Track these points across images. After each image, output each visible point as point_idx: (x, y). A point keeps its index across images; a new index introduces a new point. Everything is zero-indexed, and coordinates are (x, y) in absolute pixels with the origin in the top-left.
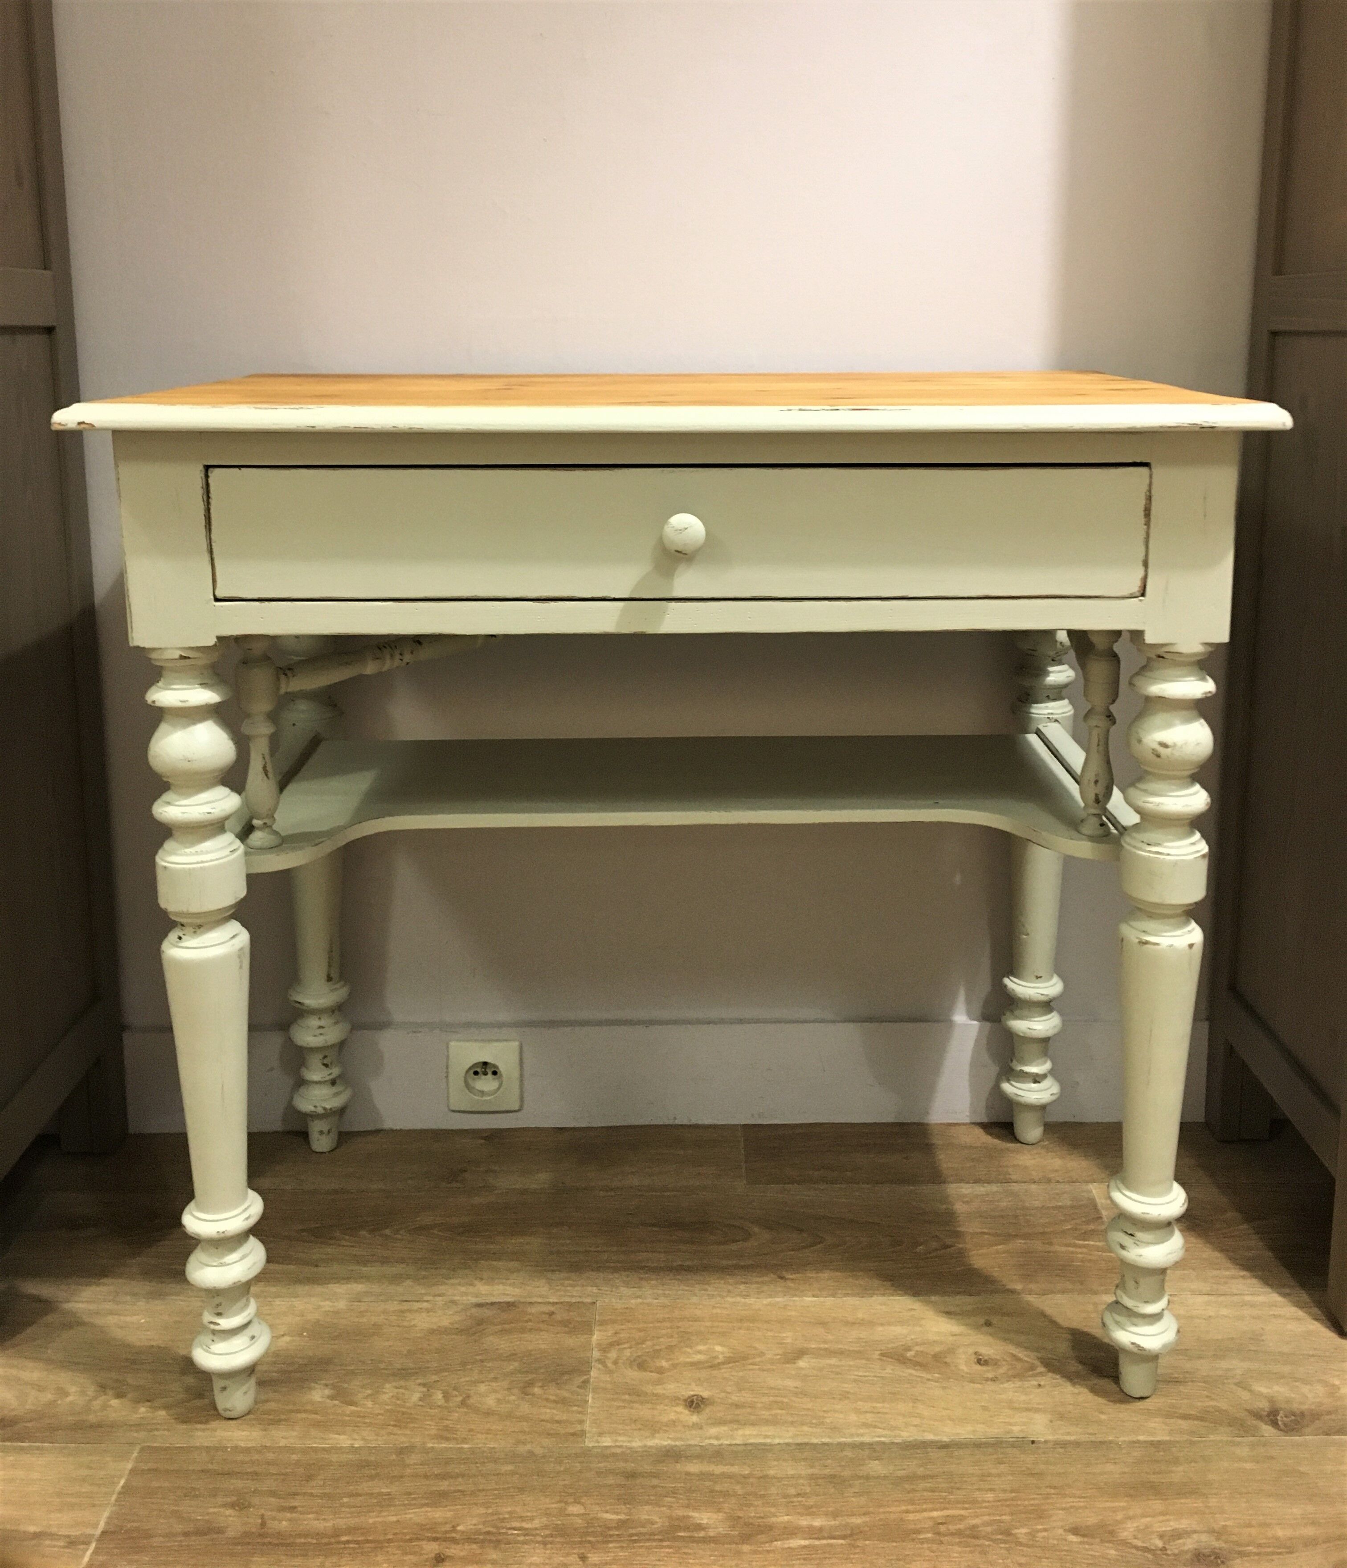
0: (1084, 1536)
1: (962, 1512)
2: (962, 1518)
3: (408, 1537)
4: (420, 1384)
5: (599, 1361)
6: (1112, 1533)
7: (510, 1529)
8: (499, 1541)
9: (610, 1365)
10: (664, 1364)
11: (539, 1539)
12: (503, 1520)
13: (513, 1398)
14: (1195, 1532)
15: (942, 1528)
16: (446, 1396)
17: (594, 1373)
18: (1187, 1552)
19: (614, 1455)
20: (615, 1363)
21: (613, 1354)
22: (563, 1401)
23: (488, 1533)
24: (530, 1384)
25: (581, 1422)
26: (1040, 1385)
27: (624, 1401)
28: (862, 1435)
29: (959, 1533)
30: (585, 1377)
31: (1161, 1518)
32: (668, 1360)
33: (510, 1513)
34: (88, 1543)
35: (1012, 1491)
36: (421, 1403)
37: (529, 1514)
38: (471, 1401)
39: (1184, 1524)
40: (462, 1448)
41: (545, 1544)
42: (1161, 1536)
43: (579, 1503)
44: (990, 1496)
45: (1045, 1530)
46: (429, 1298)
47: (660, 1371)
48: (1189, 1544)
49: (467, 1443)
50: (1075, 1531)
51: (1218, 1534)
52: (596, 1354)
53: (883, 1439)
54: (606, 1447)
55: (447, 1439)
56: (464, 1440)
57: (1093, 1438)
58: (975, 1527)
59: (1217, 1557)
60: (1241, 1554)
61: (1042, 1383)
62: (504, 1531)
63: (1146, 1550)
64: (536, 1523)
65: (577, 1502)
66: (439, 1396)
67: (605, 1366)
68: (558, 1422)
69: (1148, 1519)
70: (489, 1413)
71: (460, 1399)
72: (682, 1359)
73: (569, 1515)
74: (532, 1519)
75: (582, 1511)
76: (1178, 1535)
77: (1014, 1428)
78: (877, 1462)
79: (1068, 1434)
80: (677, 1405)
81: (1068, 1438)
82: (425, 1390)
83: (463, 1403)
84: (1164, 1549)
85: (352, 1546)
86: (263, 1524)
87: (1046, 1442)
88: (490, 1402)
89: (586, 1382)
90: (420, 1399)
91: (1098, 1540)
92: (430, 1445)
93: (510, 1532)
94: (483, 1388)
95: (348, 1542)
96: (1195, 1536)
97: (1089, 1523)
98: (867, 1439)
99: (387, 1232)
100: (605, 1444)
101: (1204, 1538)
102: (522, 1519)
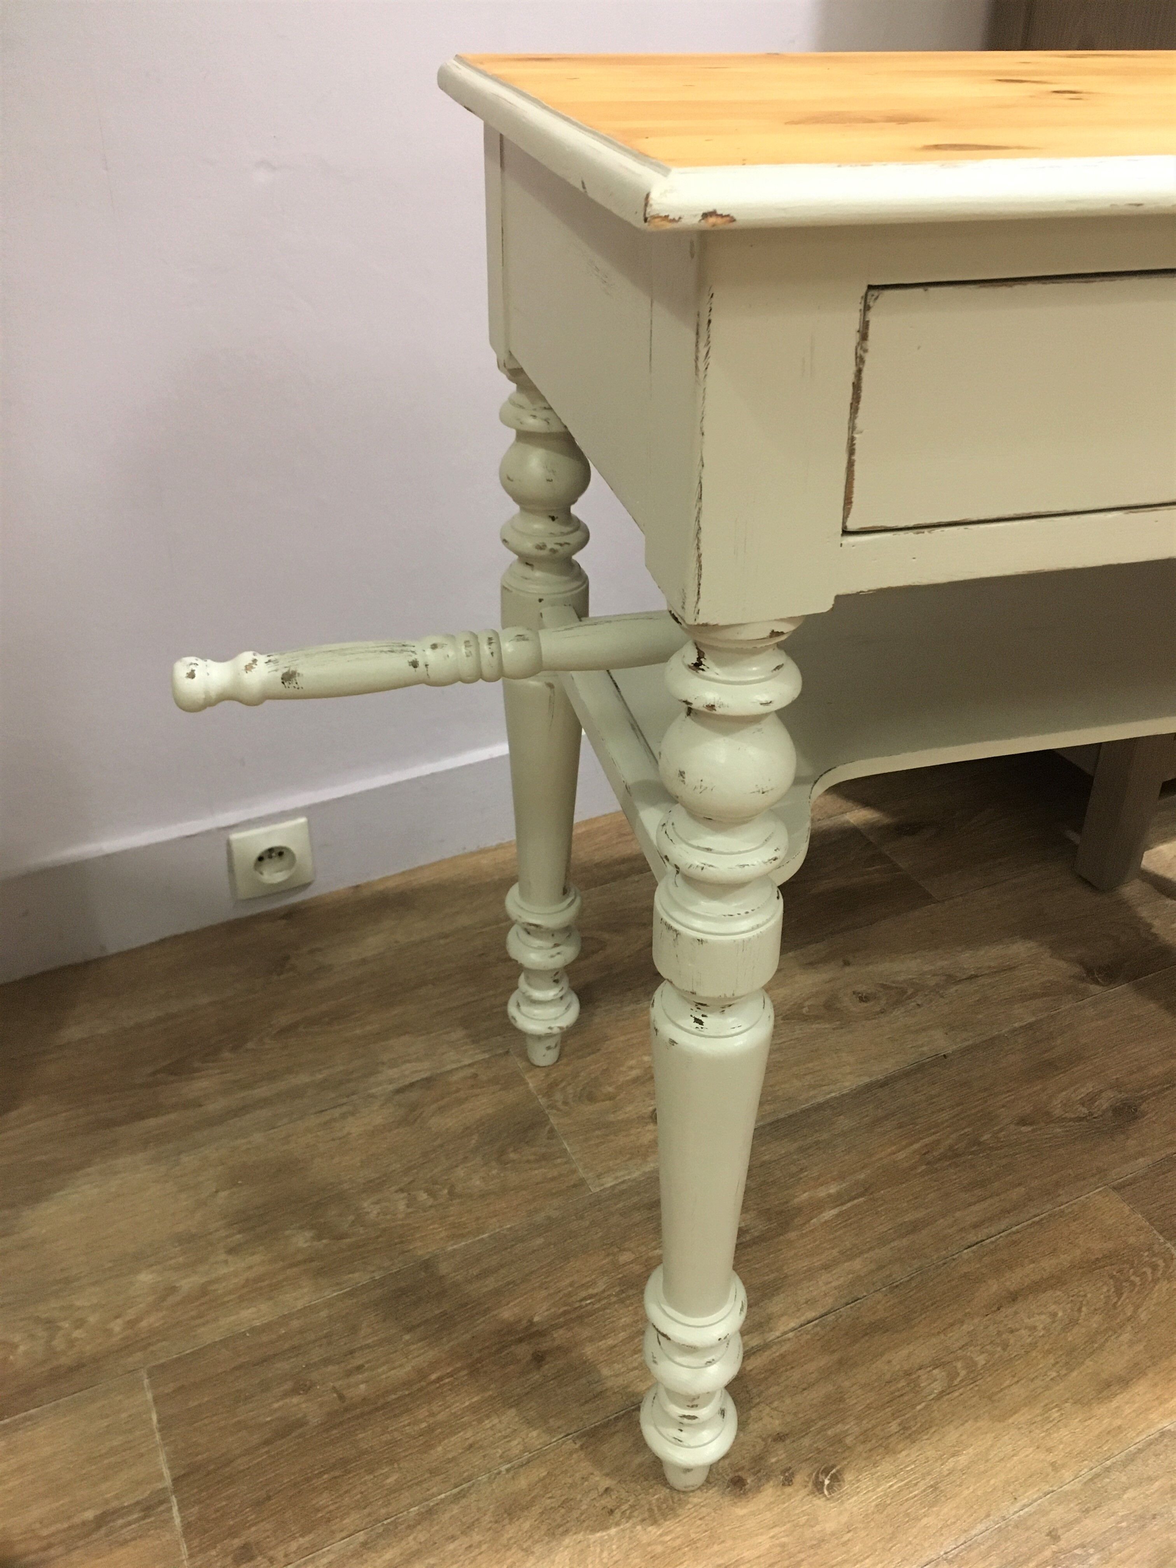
0: (1031, 1124)
1: (934, 1137)
2: (938, 1142)
3: (494, 1349)
4: (396, 1192)
5: (552, 1107)
6: (1048, 1113)
7: (581, 1300)
8: (580, 1318)
9: (562, 1107)
10: (610, 1089)
11: (614, 1299)
12: (569, 1295)
13: (494, 1172)
14: (1101, 1091)
15: (929, 1157)
16: (431, 1193)
17: (553, 1120)
18: (1106, 1110)
19: (623, 1192)
20: (565, 1103)
21: (558, 1096)
22: (544, 1158)
23: (565, 1313)
24: (502, 1152)
25: (574, 1171)
26: (918, 1005)
27: (598, 1137)
28: (815, 1097)
29: (943, 1157)
30: (548, 1128)
31: (1072, 1089)
32: (610, 1085)
33: (571, 1284)
34: (166, 1500)
35: (958, 1105)
36: (410, 1210)
37: (588, 1279)
38: (458, 1189)
39: (1089, 1087)
40: (483, 1239)
41: (622, 1301)
42: (1083, 1105)
43: (624, 1250)
44: (945, 1116)
45: (1001, 1130)
46: (345, 1100)
47: (611, 1097)
48: (1103, 1103)
49: (483, 1233)
50: (1023, 1121)
51: (1117, 1086)
52: (542, 1101)
53: (833, 1094)
54: (613, 1187)
55: (463, 1236)
56: (480, 1230)
57: (985, 1038)
58: (951, 1147)
59: (1130, 1107)
60: (1144, 1098)
61: (920, 1003)
62: (577, 1305)
63: (1080, 1119)
64: (601, 1286)
65: (622, 1250)
66: (423, 1196)
67: (558, 1110)
68: (553, 1179)
69: (1064, 1093)
70: (483, 1196)
71: (446, 1191)
72: (622, 1079)
73: (624, 1265)
74: (593, 1283)
75: (632, 1257)
76: (1091, 1099)
77: (925, 1049)
78: (842, 1117)
79: (965, 1040)
80: (647, 1123)
81: (966, 1043)
82: (405, 1194)
83: (451, 1193)
84: (1091, 1114)
85: (447, 1380)
86: (341, 1397)
87: (954, 1052)
88: (477, 1182)
89: (552, 1130)
90: (408, 1206)
91: (1043, 1124)
92: (450, 1249)
93: (584, 1303)
94: (460, 1172)
95: (439, 1379)
96: (1103, 1094)
97: (1028, 1111)
98: (821, 1099)
99: (250, 1045)
100: (609, 1185)
101: (1110, 1094)
102: (585, 1286)
